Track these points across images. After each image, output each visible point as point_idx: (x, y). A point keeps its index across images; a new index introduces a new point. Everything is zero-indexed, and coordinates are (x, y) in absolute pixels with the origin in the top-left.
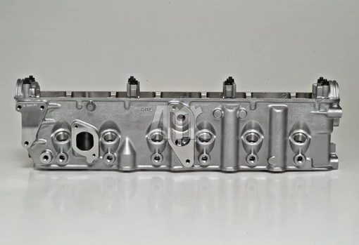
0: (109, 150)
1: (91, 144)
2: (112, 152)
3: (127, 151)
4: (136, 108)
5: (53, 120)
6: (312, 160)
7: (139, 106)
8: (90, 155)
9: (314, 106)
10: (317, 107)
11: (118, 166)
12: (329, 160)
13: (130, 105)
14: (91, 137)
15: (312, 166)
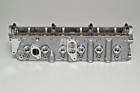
0: (45, 55)
1: (38, 53)
2: (46, 55)
3: (52, 55)
4: (55, 39)
5: (23, 44)
6: (121, 57)
7: (56, 39)
8: (38, 57)
9: (123, 39)
10: (124, 39)
11: (49, 60)
12: (128, 56)
13: (52, 39)
14: (38, 50)
15: (121, 59)
